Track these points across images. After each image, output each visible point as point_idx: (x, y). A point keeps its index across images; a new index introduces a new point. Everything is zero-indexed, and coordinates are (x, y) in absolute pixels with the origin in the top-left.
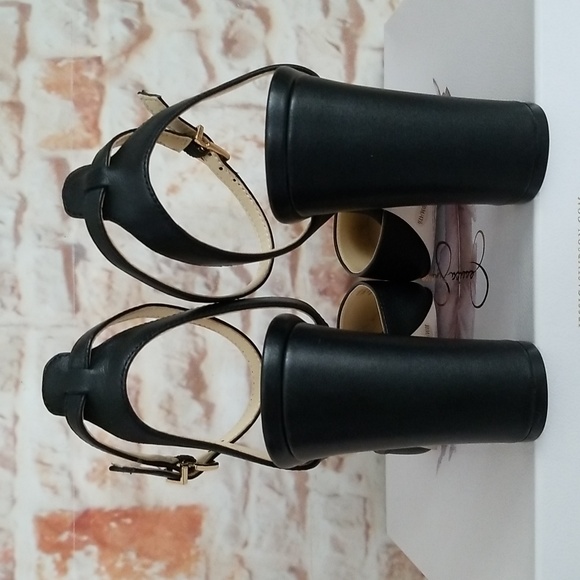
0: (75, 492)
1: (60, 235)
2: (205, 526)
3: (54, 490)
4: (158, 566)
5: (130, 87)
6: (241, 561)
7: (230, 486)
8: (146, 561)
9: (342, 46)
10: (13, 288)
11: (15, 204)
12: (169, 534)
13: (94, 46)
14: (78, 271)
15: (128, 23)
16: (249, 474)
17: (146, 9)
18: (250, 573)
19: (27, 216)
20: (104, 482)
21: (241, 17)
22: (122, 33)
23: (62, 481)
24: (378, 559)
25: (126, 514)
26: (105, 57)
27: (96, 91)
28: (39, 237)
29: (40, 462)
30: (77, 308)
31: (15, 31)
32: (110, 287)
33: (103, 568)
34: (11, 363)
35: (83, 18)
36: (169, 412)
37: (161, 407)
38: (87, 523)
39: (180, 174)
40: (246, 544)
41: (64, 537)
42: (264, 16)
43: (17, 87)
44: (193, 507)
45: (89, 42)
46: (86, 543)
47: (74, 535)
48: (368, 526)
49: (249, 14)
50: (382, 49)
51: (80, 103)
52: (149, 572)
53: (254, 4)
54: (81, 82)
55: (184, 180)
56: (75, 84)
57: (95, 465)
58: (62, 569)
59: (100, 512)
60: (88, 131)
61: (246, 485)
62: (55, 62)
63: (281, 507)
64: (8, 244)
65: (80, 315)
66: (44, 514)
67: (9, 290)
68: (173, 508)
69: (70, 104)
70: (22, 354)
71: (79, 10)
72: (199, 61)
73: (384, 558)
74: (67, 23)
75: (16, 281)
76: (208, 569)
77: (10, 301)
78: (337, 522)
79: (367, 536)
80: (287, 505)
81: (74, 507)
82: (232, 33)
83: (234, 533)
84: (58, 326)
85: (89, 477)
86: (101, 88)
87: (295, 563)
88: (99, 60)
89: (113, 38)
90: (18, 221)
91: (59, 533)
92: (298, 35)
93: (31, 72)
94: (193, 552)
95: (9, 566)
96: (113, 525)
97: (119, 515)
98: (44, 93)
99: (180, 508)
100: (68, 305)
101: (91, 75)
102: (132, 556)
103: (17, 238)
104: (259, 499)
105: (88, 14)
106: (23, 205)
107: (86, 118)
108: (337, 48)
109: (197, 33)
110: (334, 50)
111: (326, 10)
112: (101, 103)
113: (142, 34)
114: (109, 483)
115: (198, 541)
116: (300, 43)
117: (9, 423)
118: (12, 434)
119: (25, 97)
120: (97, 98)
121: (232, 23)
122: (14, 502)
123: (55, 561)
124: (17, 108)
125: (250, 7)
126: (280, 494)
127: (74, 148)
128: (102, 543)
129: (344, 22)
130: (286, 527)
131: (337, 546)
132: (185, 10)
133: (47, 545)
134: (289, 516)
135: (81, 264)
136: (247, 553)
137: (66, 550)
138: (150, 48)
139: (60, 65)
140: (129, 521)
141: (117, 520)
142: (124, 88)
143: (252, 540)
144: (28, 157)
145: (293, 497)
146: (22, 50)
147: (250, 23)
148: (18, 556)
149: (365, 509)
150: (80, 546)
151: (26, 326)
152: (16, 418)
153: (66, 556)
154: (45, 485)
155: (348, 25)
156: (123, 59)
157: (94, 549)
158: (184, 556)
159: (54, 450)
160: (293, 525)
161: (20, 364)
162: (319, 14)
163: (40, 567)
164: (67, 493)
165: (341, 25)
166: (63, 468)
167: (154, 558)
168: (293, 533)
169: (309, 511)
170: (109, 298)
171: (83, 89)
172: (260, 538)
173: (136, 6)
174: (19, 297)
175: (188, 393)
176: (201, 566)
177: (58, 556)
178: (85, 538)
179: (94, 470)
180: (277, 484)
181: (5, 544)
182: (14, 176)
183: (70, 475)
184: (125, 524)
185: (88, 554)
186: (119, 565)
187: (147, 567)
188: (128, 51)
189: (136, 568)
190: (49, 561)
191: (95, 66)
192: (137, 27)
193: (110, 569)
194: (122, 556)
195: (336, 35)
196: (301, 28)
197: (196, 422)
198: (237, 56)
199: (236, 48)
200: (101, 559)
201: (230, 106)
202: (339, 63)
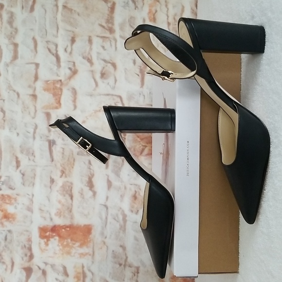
0: (51, 219)
1: (48, 137)
2: (93, 231)
3: (45, 219)
4: (78, 244)
5: (71, 89)
6: (104, 243)
7: (101, 219)
8: (74, 242)
9: (140, 74)
10: (33, 154)
11: (34, 127)
12: (81, 234)
13: (59, 76)
14: (53, 148)
15: (70, 69)
16: (107, 215)
17: (76, 64)
18: (107, 247)
19: (37, 131)
20: (61, 216)
21: (107, 66)
22: (68, 72)
23: (47, 216)
25: (67, 227)
26: (63, 80)
27: (60, 91)
28: (41, 138)
29: (41, 210)
30: (53, 160)
31: (34, 72)
32: (63, 153)
33: (60, 244)
34: (32, 178)
35: (56, 67)
36: (82, 194)
37: (79, 193)
38: (55, 229)
39: (86, 117)
40: (106, 237)
41: (48, 234)
42: (114, 65)
43: (35, 89)
44: (89, 225)
45: (57, 75)
46: (54, 236)
47: (51, 233)
49: (109, 65)
51: (55, 95)
52: (74, 246)
53: (111, 62)
54: (55, 88)
55: (87, 119)
56: (53, 89)
57: (58, 211)
58: (47, 244)
59: (59, 226)
60: (57, 104)
61: (106, 218)
62: (47, 82)
63: (118, 226)
64: (31, 140)
65: (53, 162)
66: (41, 226)
67: (31, 154)
68: (82, 225)
69: (52, 95)
70: (35, 175)
71: (55, 65)
72: (93, 80)
74: (51, 69)
75: (34, 151)
76: (94, 245)
77: (32, 158)
80: (120, 225)
81: (51, 224)
82: (104, 71)
83: (102, 234)
84: (47, 166)
85: (56, 215)
86: (61, 90)
87: (122, 244)
88: (61, 80)
89: (65, 74)
90: (35, 133)
91: (46, 232)
92: (125, 71)
93: (39, 85)
94: (89, 240)
95: (30, 243)
96: (63, 230)
97: (65, 227)
98: (43, 92)
99: (85, 225)
100: (50, 159)
101: (58, 86)
102: (69, 240)
103: (34, 138)
104: (110, 223)
105: (57, 66)
106: (36, 127)
107: (56, 99)
108: (138, 75)
109: (92, 71)
110: (137, 76)
111: (134, 62)
112: (61, 94)
113: (74, 72)
114: (62, 216)
115: (90, 236)
116: (126, 74)
117: (31, 197)
118: (32, 201)
119: (37, 93)
120: (60, 93)
121: (104, 68)
122: (32, 222)
123: (44, 242)
124: (34, 96)
125: (110, 63)
126: (117, 221)
127: (53, 109)
128: (60, 236)
129: (140, 67)
130: (119, 232)
131: (136, 239)
132: (88, 64)
133: (42, 237)
134: (120, 229)
135: (54, 146)
136: (106, 240)
137: (48, 238)
138: (77, 77)
139: (48, 82)
140: (68, 229)
141: (64, 229)
142: (69, 90)
143: (108, 237)
144: (38, 112)
145: (122, 222)
146: (36, 78)
147: (110, 68)
148: (33, 239)
150: (53, 237)
151: (36, 166)
152: (33, 195)
153: (48, 240)
154: (42, 217)
155: (142, 68)
156: (68, 80)
157: (57, 238)
158: (86, 241)
159: (45, 206)
160: (121, 232)
161: (34, 178)
162: (132, 64)
163: (40, 243)
164: (49, 220)
166: (48, 211)
167: (76, 241)
168: (121, 234)
169: (127, 227)
170: (63, 157)
171: (56, 90)
172: (111, 236)
173: (73, 63)
174: (35, 157)
175: (88, 188)
176: (91, 244)
177: (45, 240)
178: (54, 234)
179: (57, 212)
180: (116, 218)
181: (29, 236)
182: (33, 118)
183: (50, 214)
184: (67, 230)
185: (55, 239)
186: (65, 243)
187: (74, 244)
188: (70, 78)
189: (70, 245)
190: (43, 241)
191: (59, 83)
192: (73, 70)
193: (62, 245)
194: (66, 240)
195: (138, 71)
196: (126, 69)
197: (90, 197)
198: (105, 79)
199: (105, 76)
200: (59, 241)
201: (102, 95)
202: (139, 80)
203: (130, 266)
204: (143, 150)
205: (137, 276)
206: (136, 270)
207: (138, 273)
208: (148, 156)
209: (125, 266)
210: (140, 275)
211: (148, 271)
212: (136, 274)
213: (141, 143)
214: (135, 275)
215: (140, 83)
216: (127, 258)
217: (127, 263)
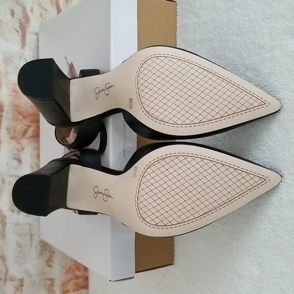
9: (20, 31)
24: (36, 248)
48: (32, 235)
50: (37, 34)
73: (39, 247)
78: (19, 235)
79: (31, 239)
87: (1, 254)
108: (18, 32)
110: (16, 32)
111: (13, 13)
129: (20, 20)
131: (19, 245)
149: (31, 228)
155: (22, 22)
162: (9, 16)
165: (19, 21)
169: (6, 231)
195: (17, 26)
202: (18, 38)
203: (12, 280)
204: (25, 132)
205: (21, 291)
206: (20, 284)
207: (22, 286)
208: (32, 139)
209: (5, 280)
210: (24, 288)
211: (34, 282)
212: (20, 288)
213: (24, 122)
214: (18, 289)
215: (20, 42)
216: (7, 270)
217: (8, 277)
